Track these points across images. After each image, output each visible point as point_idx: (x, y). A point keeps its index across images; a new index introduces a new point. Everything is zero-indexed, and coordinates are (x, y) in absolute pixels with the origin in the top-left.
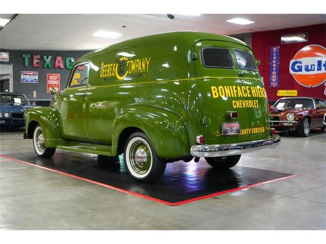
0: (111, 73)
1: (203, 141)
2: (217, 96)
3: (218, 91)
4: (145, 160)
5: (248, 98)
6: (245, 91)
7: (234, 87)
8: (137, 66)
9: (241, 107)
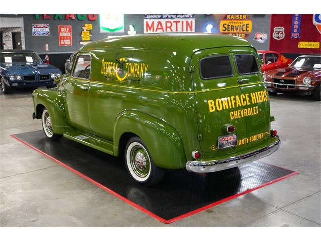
0: (112, 72)
1: (198, 157)
2: (214, 110)
3: (215, 105)
4: (145, 164)
5: (246, 107)
6: (245, 100)
7: (232, 98)
8: (136, 70)
9: (239, 117)
